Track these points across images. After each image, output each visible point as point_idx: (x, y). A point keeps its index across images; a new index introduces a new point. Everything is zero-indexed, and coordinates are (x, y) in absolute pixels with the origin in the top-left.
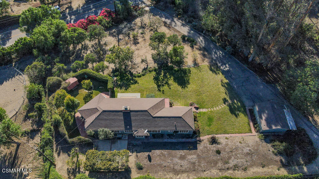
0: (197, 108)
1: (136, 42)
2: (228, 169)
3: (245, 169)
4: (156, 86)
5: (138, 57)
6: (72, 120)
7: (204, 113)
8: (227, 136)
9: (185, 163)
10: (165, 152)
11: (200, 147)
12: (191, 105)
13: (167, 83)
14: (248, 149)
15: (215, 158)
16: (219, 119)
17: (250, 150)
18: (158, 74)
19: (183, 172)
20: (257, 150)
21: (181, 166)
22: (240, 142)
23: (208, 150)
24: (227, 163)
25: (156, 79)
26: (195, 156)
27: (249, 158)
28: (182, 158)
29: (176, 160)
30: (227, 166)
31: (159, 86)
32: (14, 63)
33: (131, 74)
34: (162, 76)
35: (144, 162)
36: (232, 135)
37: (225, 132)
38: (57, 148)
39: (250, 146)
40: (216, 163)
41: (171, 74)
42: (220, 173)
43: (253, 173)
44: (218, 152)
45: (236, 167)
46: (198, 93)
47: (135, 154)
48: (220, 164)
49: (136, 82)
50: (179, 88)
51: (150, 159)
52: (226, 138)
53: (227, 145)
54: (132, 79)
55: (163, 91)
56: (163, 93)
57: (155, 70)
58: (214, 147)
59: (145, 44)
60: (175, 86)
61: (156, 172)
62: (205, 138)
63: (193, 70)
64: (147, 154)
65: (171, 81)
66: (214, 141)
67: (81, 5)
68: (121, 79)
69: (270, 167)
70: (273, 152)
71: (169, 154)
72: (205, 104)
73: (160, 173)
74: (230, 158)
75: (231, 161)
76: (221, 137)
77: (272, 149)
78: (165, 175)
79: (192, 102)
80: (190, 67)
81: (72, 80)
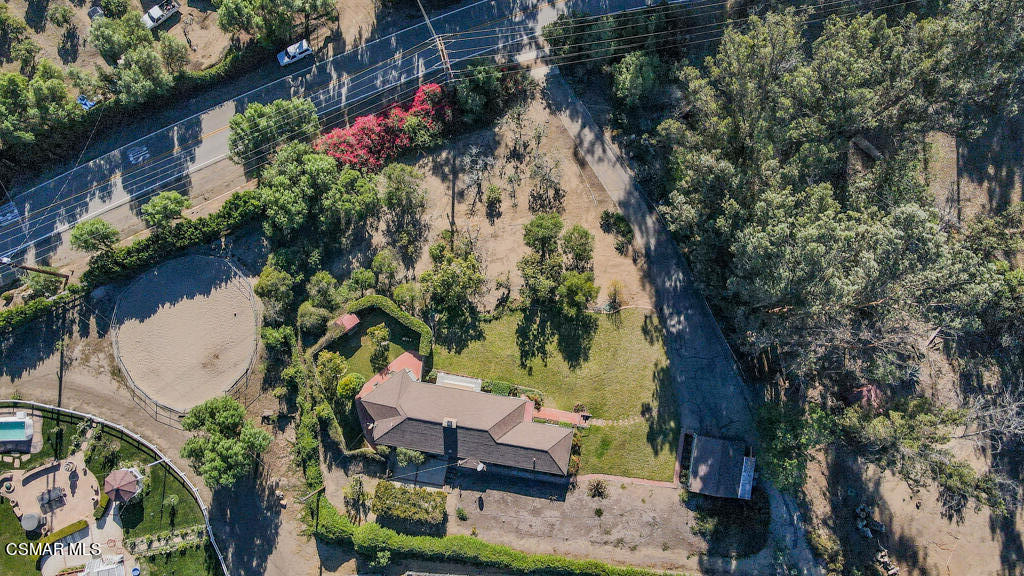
0: (586, 418)
1: (493, 212)
2: (606, 543)
3: (633, 549)
4: (518, 354)
5: (491, 262)
6: (350, 404)
7: (598, 429)
8: (626, 480)
9: (537, 523)
10: (510, 497)
11: (570, 498)
12: (577, 410)
13: (542, 350)
14: (652, 515)
15: (590, 522)
16: (623, 445)
17: (654, 518)
18: (529, 320)
19: (531, 535)
20: (665, 520)
21: (531, 526)
22: (643, 501)
23: (582, 505)
24: (608, 533)
25: (522, 332)
26: (557, 513)
27: (647, 531)
28: (536, 512)
29: (524, 514)
30: (606, 538)
31: (525, 355)
32: (223, 240)
33: (473, 310)
34: (535, 326)
35: (472, 509)
36: (636, 481)
37: (625, 474)
38: (325, 459)
39: (658, 510)
40: (589, 530)
41: (557, 327)
42: (591, 548)
43: (645, 556)
44: (599, 513)
45: (620, 542)
46: (598, 383)
47: (457, 490)
48: (595, 534)
49: (480, 336)
50: (564, 366)
51: (481, 504)
52: (623, 487)
53: (618, 501)
54: (474, 327)
55: (531, 368)
56: (530, 375)
57: (523, 310)
58: (596, 503)
59: (514, 223)
60: (557, 359)
61: (488, 529)
62: (584, 480)
63: (604, 322)
64: (477, 495)
65: (552, 347)
66: (598, 491)
67: (366, 35)
68: (450, 322)
69: (676, 551)
70: (692, 528)
71: (515, 502)
72: (606, 408)
73: (493, 532)
74: (615, 525)
75: (614, 531)
76: (613, 483)
77: (693, 523)
78: (501, 536)
79: (580, 403)
80: (599, 312)
81: (348, 321)
